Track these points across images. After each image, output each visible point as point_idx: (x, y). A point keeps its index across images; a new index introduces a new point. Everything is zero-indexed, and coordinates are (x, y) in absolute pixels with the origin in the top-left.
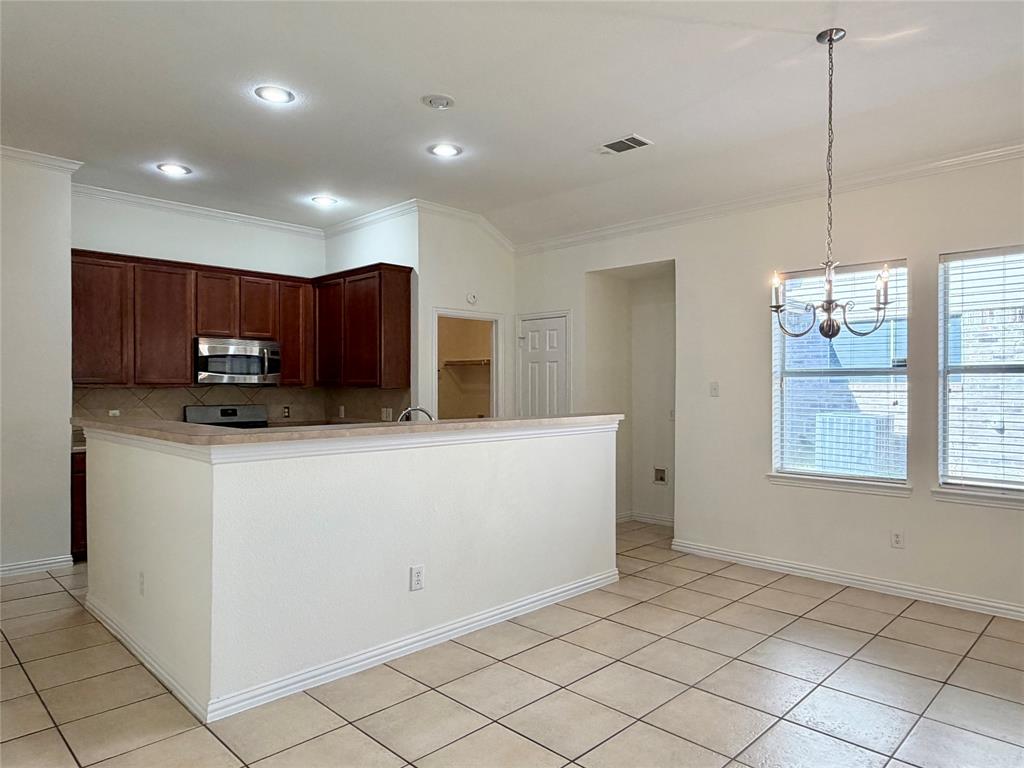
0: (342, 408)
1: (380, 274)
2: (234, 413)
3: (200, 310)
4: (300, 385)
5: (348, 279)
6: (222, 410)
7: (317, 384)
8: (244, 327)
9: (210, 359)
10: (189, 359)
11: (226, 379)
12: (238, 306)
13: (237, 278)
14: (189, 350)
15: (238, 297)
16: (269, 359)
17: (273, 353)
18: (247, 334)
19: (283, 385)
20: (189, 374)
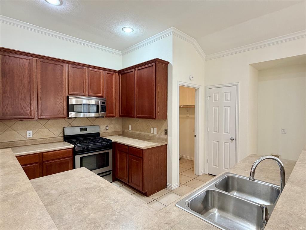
0: (130, 126)
1: (156, 64)
2: (86, 129)
3: (70, 83)
4: (113, 117)
5: (137, 69)
6: (80, 129)
7: (121, 116)
8: (90, 91)
9: (75, 106)
10: (65, 105)
11: (82, 115)
12: (87, 81)
13: (87, 69)
14: (65, 102)
15: (87, 78)
16: (101, 106)
17: (103, 103)
18: (92, 94)
19: (106, 117)
20: (65, 113)
